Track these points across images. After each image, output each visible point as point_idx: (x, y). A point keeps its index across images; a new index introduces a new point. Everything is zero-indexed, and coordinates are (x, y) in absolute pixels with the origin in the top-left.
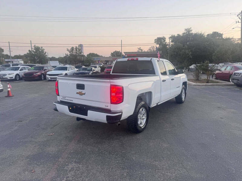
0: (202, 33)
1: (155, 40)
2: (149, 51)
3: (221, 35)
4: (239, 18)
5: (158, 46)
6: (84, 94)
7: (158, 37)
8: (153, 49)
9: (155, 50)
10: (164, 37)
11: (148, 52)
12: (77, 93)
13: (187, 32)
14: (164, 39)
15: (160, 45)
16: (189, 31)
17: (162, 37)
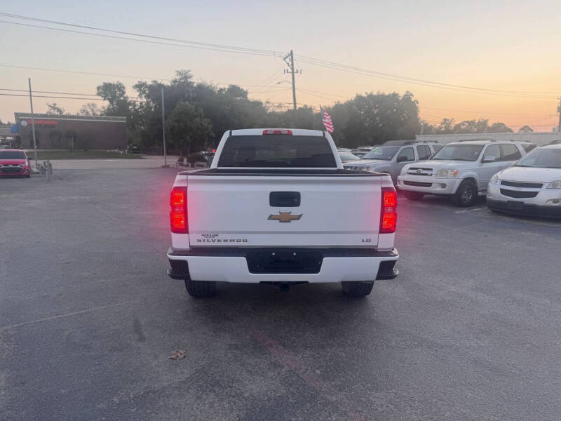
0: (213, 86)
1: (98, 88)
2: (81, 115)
3: (245, 94)
4: (288, 64)
5: (107, 103)
6: (298, 218)
7: (106, 82)
8: (92, 110)
9: (99, 113)
10: (120, 84)
11: (79, 117)
12: (271, 218)
13: (181, 79)
14: (120, 88)
15: (111, 101)
16: (186, 77)
17: (116, 83)
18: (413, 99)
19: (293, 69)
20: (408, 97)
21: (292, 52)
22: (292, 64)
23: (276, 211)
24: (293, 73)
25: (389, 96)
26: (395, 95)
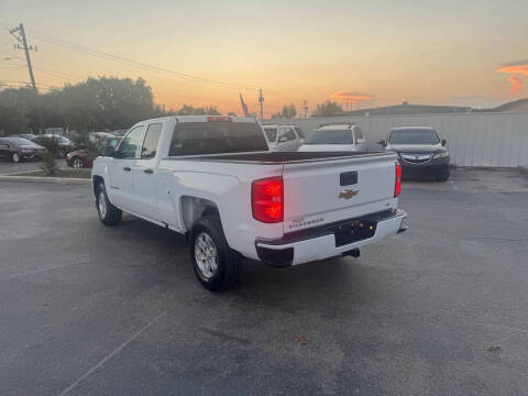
4: (18, 38)
6: (355, 193)
18: (146, 85)
19: (25, 45)
20: (141, 83)
21: (21, 25)
22: (24, 40)
23: (344, 189)
24: (26, 49)
25: (123, 81)
26: (128, 80)
